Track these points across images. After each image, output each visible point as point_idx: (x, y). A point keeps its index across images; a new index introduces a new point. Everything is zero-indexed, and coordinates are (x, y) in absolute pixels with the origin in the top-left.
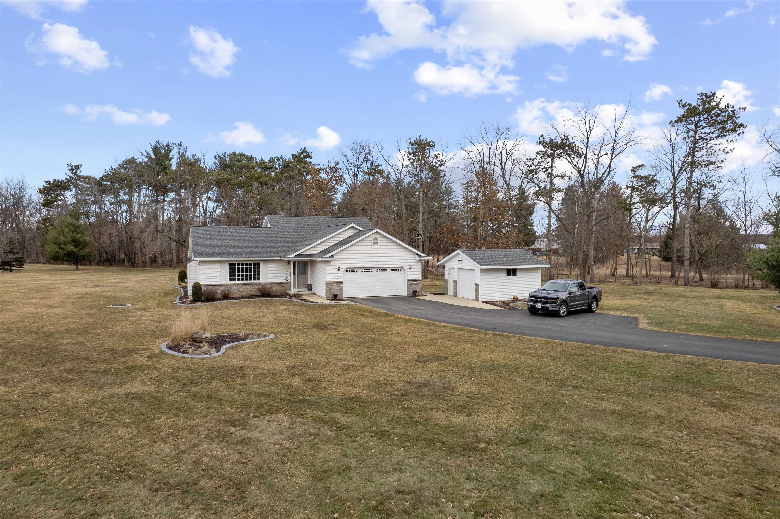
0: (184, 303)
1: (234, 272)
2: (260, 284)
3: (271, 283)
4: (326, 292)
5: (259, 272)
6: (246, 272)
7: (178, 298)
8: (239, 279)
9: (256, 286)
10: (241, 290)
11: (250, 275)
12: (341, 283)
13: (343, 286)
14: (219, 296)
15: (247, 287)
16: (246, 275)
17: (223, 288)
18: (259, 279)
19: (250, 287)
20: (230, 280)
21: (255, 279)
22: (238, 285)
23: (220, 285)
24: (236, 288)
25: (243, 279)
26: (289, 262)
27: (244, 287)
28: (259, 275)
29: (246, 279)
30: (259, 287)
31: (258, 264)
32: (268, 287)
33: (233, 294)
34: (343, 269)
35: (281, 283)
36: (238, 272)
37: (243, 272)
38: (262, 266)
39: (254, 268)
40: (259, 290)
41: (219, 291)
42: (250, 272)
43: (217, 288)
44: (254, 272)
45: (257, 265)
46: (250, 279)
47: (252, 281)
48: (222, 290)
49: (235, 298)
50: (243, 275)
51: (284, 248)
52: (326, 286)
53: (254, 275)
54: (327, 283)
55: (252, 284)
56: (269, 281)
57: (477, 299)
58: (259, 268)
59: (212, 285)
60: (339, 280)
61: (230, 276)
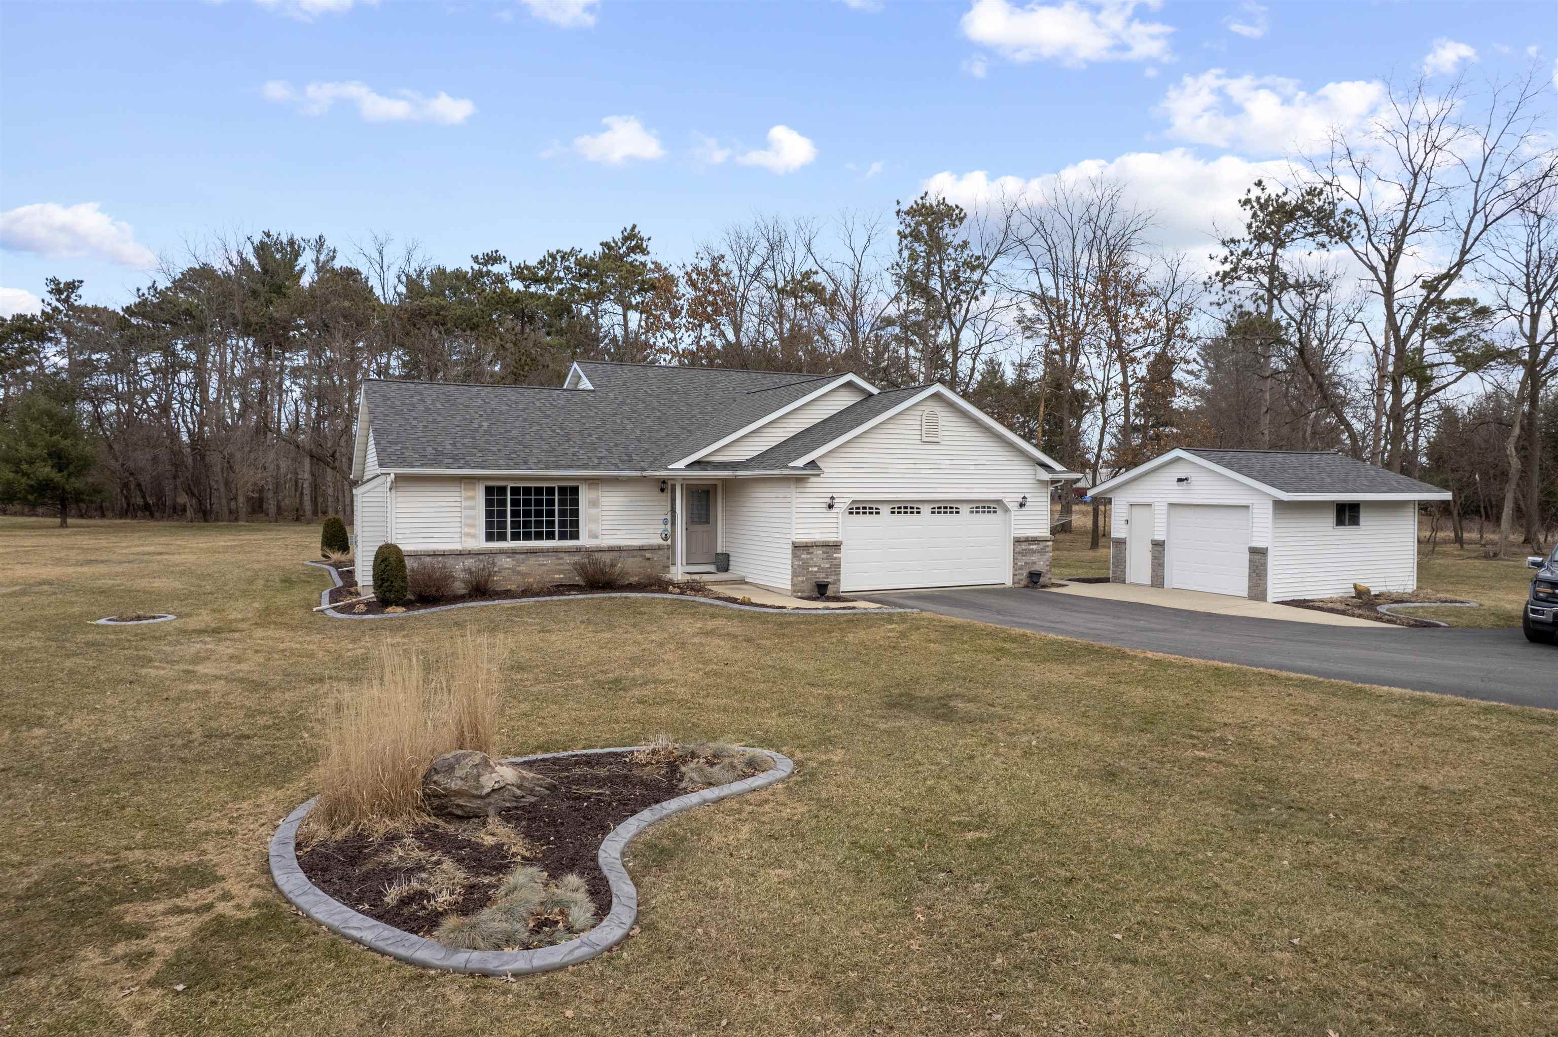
0: (349, 609)
1: (503, 514)
2: (578, 550)
3: (611, 550)
4: (795, 574)
5: (575, 513)
6: (539, 513)
7: (326, 594)
8: (515, 537)
9: (568, 559)
10: (523, 568)
11: (551, 524)
12: (837, 546)
13: (844, 555)
14: (459, 587)
15: (542, 560)
16: (539, 524)
17: (469, 562)
18: (575, 536)
19: (549, 561)
20: (490, 537)
21: (563, 536)
22: (514, 552)
23: (460, 554)
24: (506, 562)
25: (527, 536)
26: (664, 485)
27: (532, 561)
28: (576, 524)
29: (539, 536)
30: (576, 558)
31: (575, 491)
32: (607, 558)
33: (499, 582)
34: (842, 504)
35: (641, 549)
36: (515, 514)
37: (527, 514)
38: (584, 497)
39: (562, 502)
40: (581, 569)
41: (459, 568)
42: (551, 513)
43: (450, 561)
44: (562, 513)
45: (570, 494)
46: (550, 536)
47: (556, 543)
48: (469, 571)
49: (507, 594)
50: (527, 524)
51: (646, 445)
52: (795, 556)
53: (562, 524)
54: (798, 548)
55: (556, 551)
56: (606, 543)
57: (1257, 592)
58: (576, 502)
59: (434, 554)
60: (830, 537)
61: (489, 525)
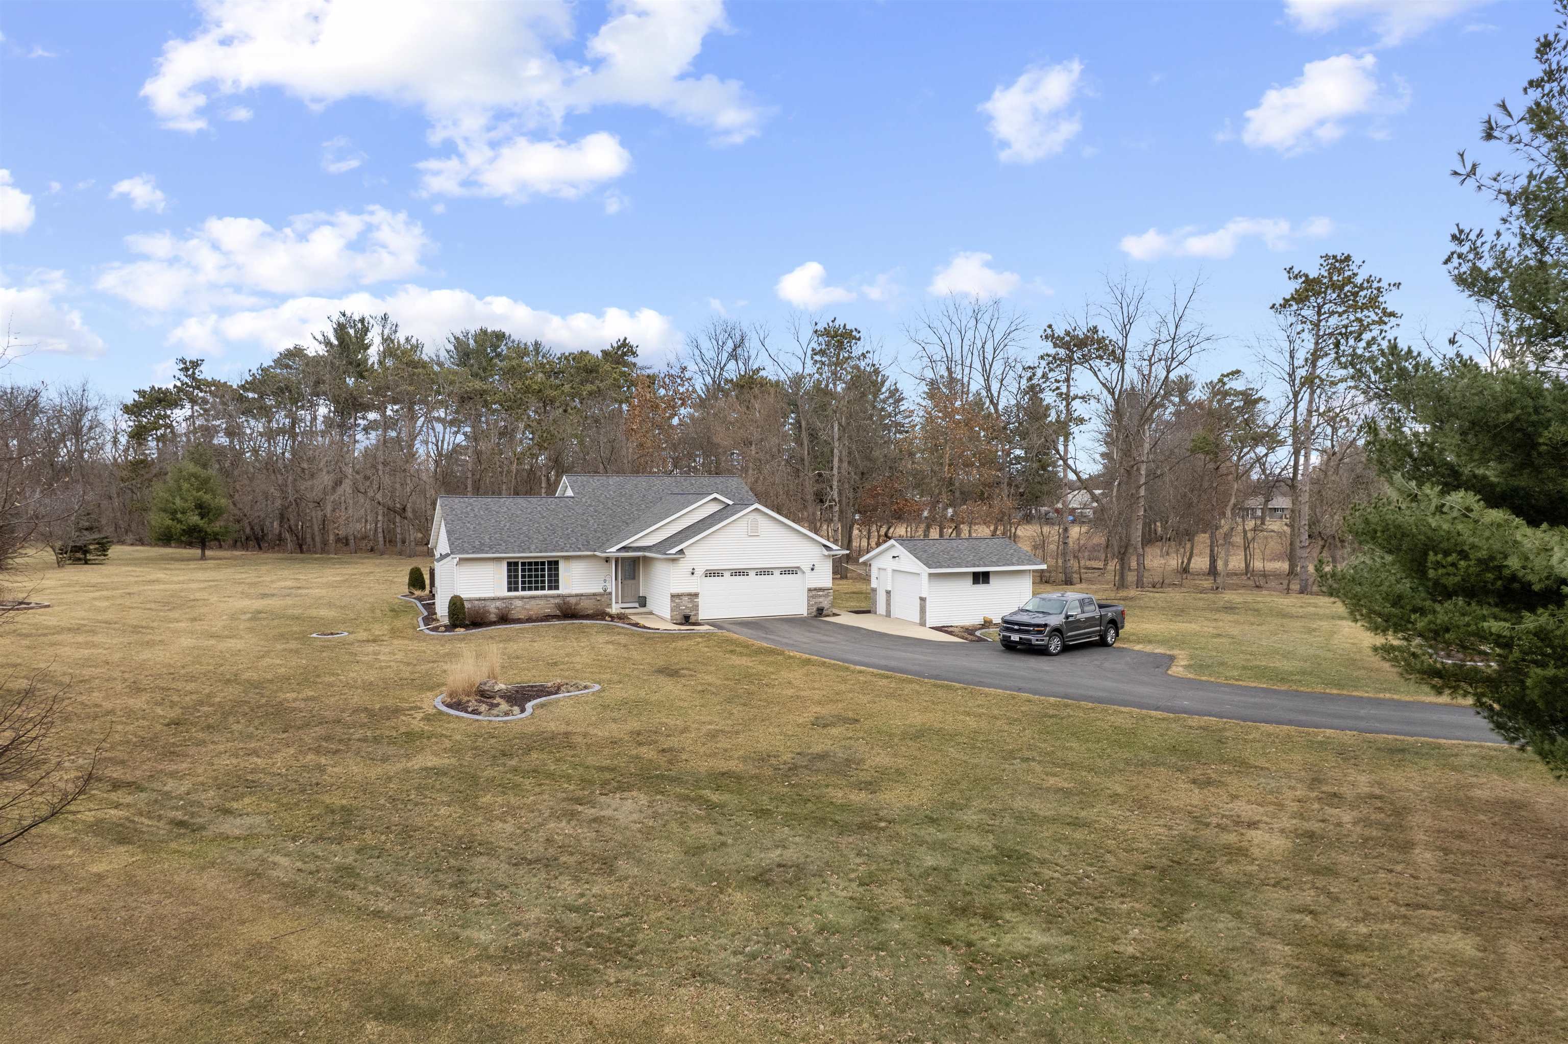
0: (434, 629)
1: (516, 577)
2: (559, 596)
3: (577, 595)
4: (672, 610)
5: (557, 575)
6: (536, 576)
7: (420, 619)
8: (524, 589)
9: (553, 601)
10: (527, 606)
11: (543, 582)
12: (696, 595)
13: (700, 600)
14: (493, 617)
15: (538, 602)
16: (536, 582)
17: (498, 604)
18: (557, 588)
19: (542, 602)
20: (509, 590)
21: (550, 588)
22: (523, 598)
23: (494, 599)
24: (519, 603)
25: (530, 589)
26: (607, 560)
27: (533, 602)
28: (557, 581)
29: (536, 589)
30: (557, 601)
31: (557, 563)
32: (573, 601)
33: (515, 614)
34: (700, 571)
35: (594, 595)
36: (523, 576)
37: (530, 576)
38: (562, 566)
39: (550, 570)
40: (558, 606)
41: (492, 607)
42: (543, 576)
43: (488, 603)
44: (550, 576)
45: (554, 564)
46: (543, 588)
47: (546, 592)
48: (498, 608)
49: (519, 621)
50: (530, 582)
51: (599, 534)
52: (672, 601)
53: (550, 581)
54: (673, 596)
55: (546, 596)
56: (574, 592)
57: (923, 623)
58: (557, 569)
59: (479, 600)
60: (693, 590)
61: (509, 583)
